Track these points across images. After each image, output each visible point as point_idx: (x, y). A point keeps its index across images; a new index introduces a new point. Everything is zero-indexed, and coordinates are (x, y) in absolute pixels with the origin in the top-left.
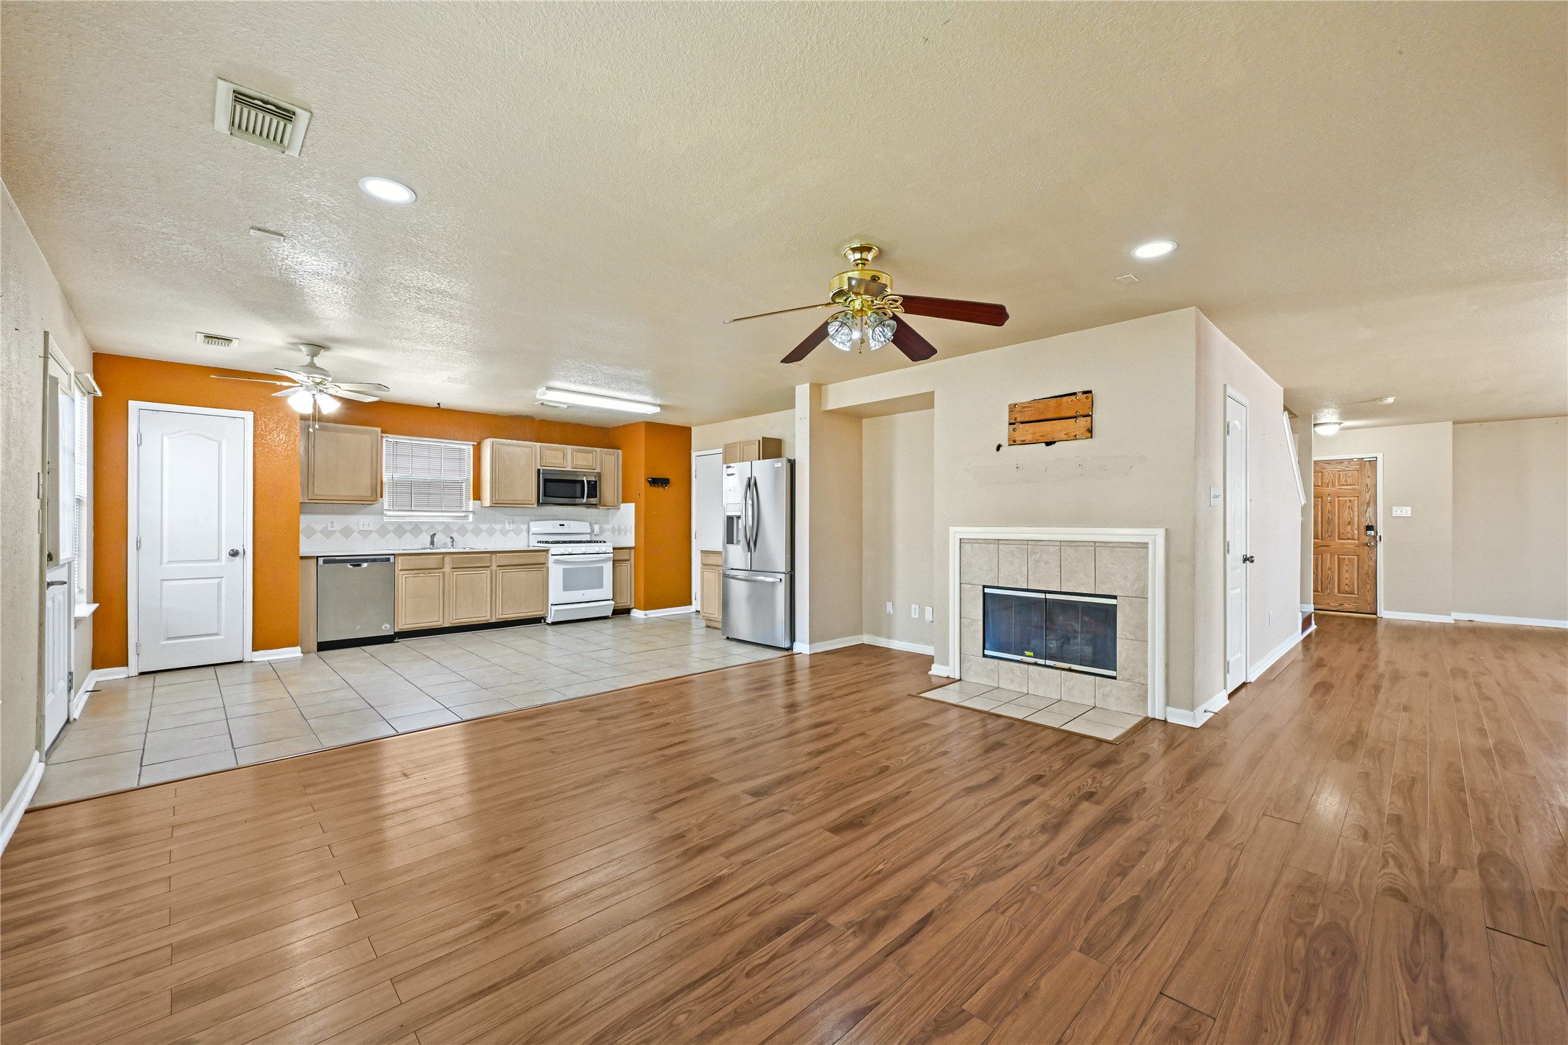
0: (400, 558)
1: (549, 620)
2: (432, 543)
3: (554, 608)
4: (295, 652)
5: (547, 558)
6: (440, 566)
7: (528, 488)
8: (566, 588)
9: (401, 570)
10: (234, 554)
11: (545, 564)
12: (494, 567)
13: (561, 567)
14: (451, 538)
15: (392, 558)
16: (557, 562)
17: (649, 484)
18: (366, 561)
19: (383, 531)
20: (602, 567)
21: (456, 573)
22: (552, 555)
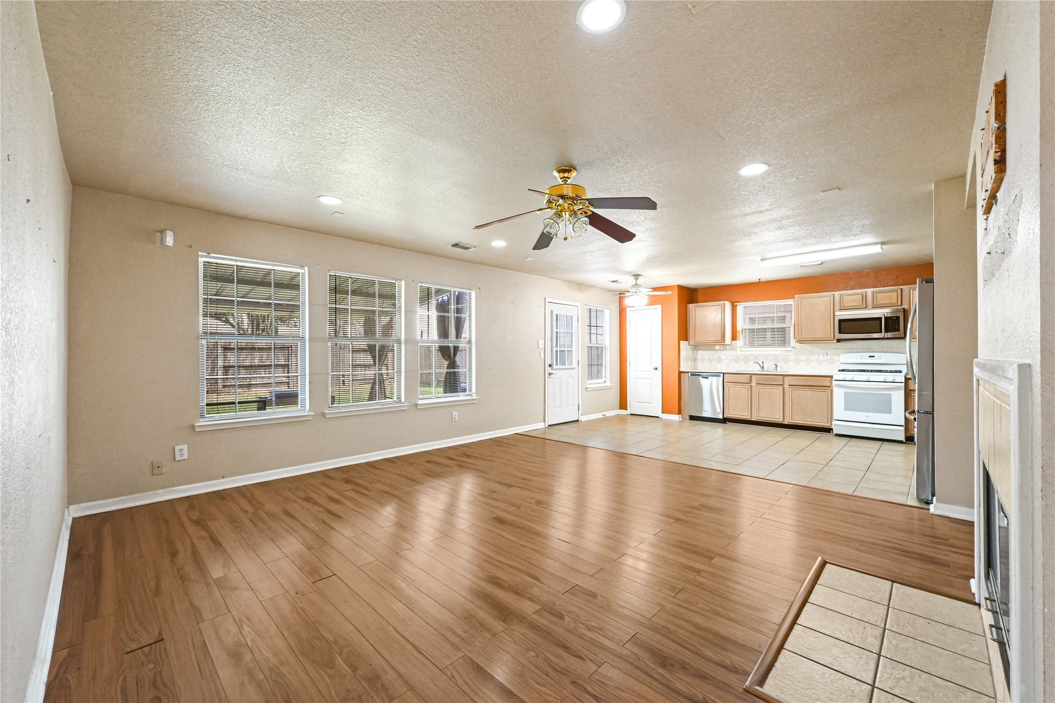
0: (726, 375)
1: (835, 432)
2: (762, 368)
3: (838, 423)
5: (831, 383)
6: (749, 382)
7: (829, 328)
8: (847, 409)
9: (727, 382)
10: (656, 369)
11: (829, 387)
12: (786, 386)
13: (843, 391)
15: (722, 375)
16: (840, 386)
18: (708, 376)
19: (737, 360)
20: (891, 394)
21: (758, 387)
22: (835, 380)
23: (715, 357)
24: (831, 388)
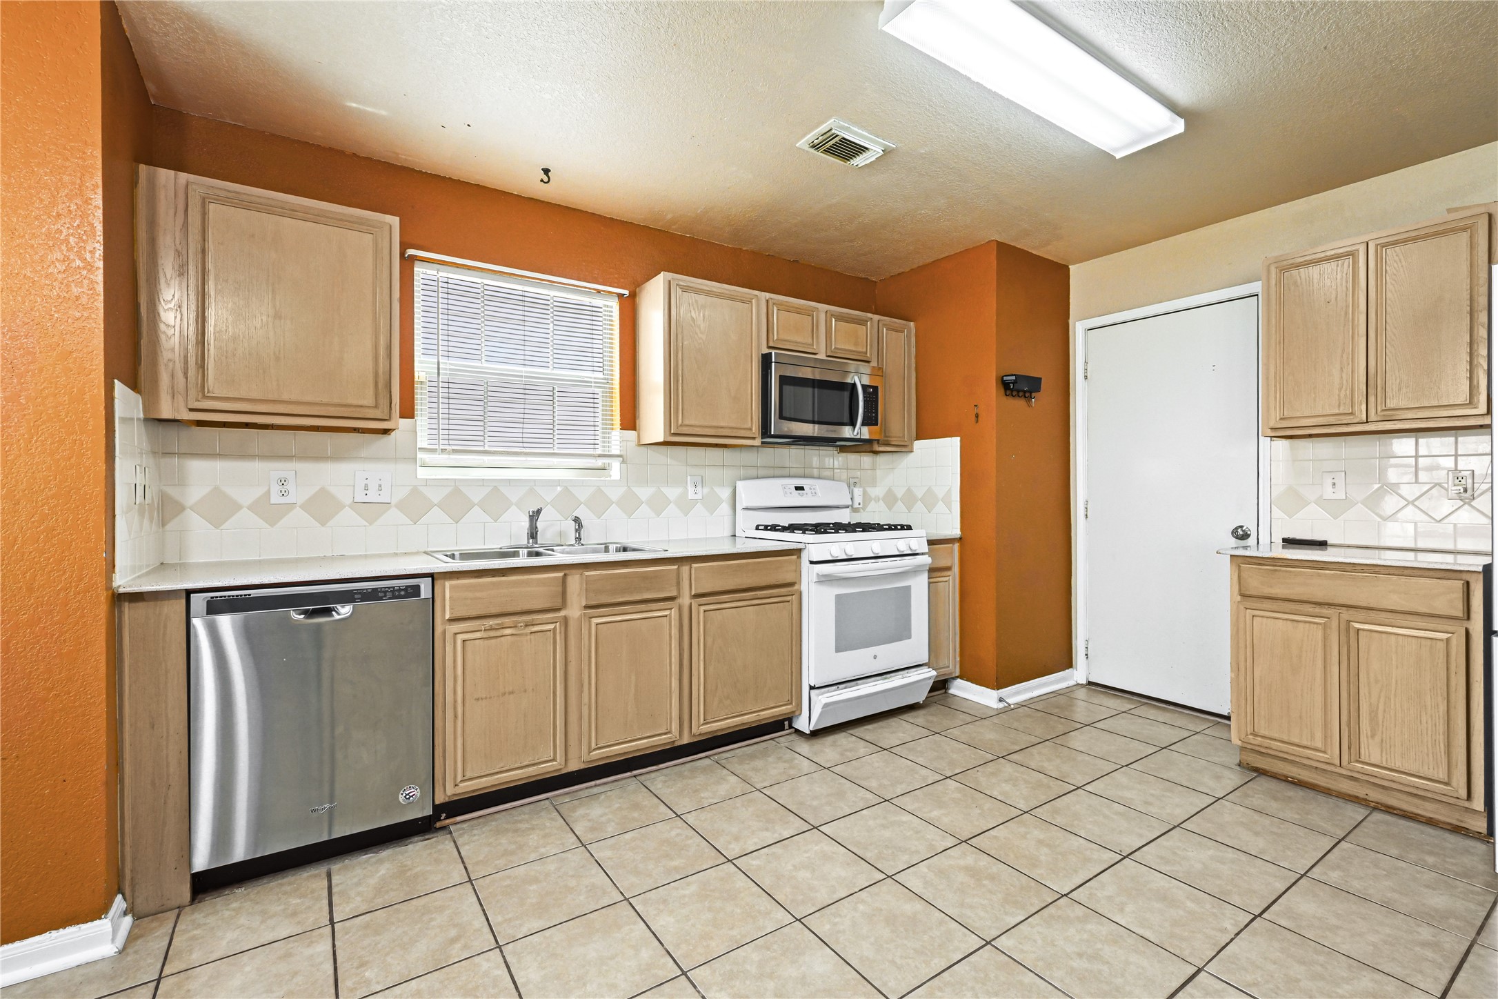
0: (448, 584)
2: (533, 534)
3: (820, 699)
5: (798, 571)
6: (558, 603)
7: (742, 401)
8: (842, 645)
9: (452, 620)
11: (792, 584)
12: (685, 600)
13: (831, 592)
14: (577, 520)
15: (425, 586)
16: (825, 580)
17: (1002, 391)
18: (346, 597)
19: (415, 506)
20: (910, 587)
21: (595, 621)
22: (812, 562)
23: (297, 494)
24: (796, 587)
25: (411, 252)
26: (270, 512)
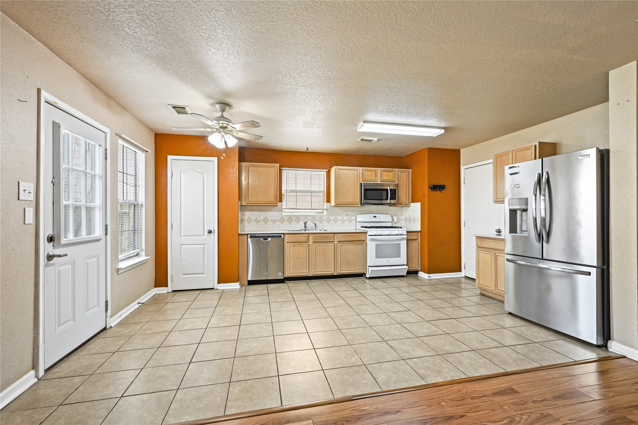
0: (286, 235)
1: (368, 276)
2: (305, 227)
3: (371, 269)
4: (236, 286)
5: (366, 237)
6: (307, 241)
7: (356, 195)
8: (377, 257)
9: (287, 243)
10: (210, 232)
11: (364, 241)
12: (336, 242)
13: (374, 243)
14: (315, 224)
15: (282, 235)
16: (372, 240)
17: (430, 190)
18: (270, 237)
19: (282, 220)
20: (400, 243)
21: (315, 245)
22: (369, 235)
23: (262, 218)
24: (366, 241)
25: (282, 168)
26: (257, 221)
